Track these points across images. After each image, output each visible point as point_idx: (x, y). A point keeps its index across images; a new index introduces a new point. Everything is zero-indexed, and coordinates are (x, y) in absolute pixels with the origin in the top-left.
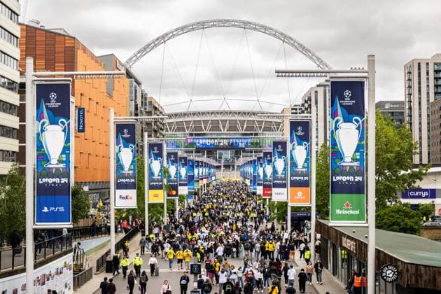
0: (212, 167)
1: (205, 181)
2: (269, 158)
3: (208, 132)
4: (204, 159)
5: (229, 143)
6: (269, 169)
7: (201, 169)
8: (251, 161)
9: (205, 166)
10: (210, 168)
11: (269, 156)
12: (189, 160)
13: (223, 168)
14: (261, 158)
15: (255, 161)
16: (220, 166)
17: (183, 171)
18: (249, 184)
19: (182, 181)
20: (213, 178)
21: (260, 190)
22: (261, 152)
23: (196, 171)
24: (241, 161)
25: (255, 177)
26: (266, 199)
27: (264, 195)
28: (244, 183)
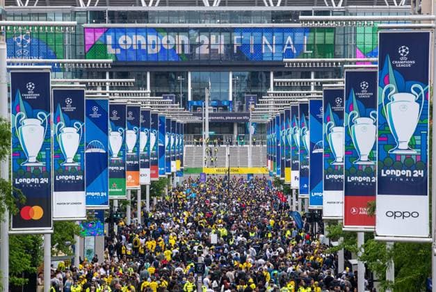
0: (172, 127)
1: (145, 176)
2: (364, 94)
3: (157, 8)
4: (144, 99)
5: (229, 46)
6: (365, 133)
7: (131, 136)
8: (304, 107)
9: (146, 125)
10: (162, 132)
11: (364, 85)
12: (92, 103)
13: (207, 133)
14: (339, 93)
15: (316, 104)
16: (200, 125)
17: (70, 140)
18: (295, 184)
19: (65, 171)
20: (175, 166)
21: (333, 204)
22: (337, 72)
23: (115, 140)
24: (270, 105)
25: (316, 159)
26: (354, 234)
27: (349, 218)
28: (279, 182)
